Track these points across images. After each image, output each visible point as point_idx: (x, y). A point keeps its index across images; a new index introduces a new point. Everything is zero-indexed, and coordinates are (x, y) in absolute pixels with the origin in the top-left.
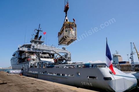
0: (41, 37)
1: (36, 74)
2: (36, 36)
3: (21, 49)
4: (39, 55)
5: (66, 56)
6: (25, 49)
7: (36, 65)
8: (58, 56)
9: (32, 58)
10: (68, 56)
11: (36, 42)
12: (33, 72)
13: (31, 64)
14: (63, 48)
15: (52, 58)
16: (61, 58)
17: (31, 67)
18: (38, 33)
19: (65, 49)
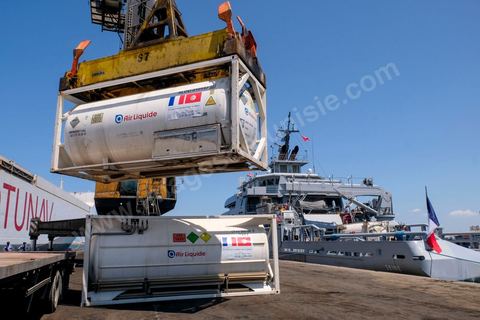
0: (296, 149)
1: (300, 254)
2: (284, 150)
3: (250, 192)
4: (298, 204)
5: (377, 203)
6: (261, 191)
7: (298, 234)
8: (353, 206)
9: (285, 216)
10: (384, 205)
11: (284, 168)
12: (295, 250)
13: (285, 231)
14: (365, 182)
15: (336, 211)
16: (362, 210)
17: (286, 238)
18: (287, 139)
19: (370, 184)
